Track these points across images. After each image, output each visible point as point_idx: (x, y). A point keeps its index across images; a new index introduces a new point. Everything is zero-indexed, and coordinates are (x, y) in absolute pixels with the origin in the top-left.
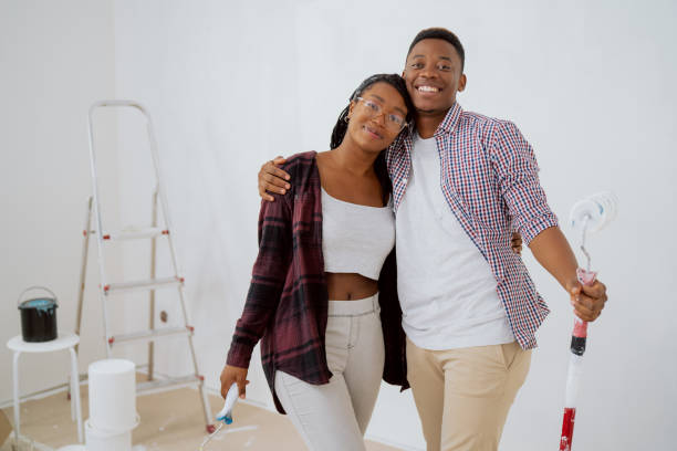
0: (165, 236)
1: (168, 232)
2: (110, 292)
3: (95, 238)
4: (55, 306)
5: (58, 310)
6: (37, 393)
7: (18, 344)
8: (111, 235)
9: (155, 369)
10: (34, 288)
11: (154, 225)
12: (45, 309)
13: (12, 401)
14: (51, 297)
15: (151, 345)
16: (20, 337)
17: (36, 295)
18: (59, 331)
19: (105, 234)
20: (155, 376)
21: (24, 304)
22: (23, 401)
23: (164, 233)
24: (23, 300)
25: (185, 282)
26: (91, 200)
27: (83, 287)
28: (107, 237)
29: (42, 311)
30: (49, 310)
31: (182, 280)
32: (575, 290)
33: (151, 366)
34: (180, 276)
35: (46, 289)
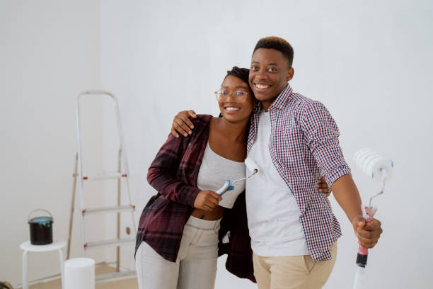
0: (125, 178)
1: (126, 176)
2: (85, 214)
3: (79, 179)
4: (51, 222)
5: (53, 225)
6: (44, 278)
7: (27, 246)
8: (89, 177)
9: (121, 264)
10: (39, 210)
11: (119, 171)
12: (44, 224)
13: (21, 284)
14: (49, 216)
15: (118, 249)
16: (29, 242)
17: (40, 215)
18: (54, 238)
19: (85, 176)
20: (121, 269)
21: (32, 220)
22: (31, 284)
23: (123, 176)
24: (31, 218)
25: (136, 208)
26: (77, 154)
27: (73, 210)
28: (86, 178)
29: (42, 225)
30: (47, 224)
31: (134, 207)
32: (361, 224)
33: (118, 262)
34: (133, 204)
35: (46, 211)
